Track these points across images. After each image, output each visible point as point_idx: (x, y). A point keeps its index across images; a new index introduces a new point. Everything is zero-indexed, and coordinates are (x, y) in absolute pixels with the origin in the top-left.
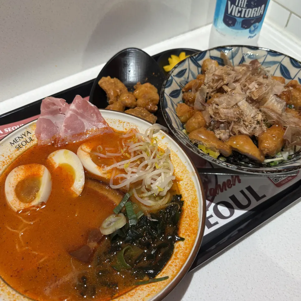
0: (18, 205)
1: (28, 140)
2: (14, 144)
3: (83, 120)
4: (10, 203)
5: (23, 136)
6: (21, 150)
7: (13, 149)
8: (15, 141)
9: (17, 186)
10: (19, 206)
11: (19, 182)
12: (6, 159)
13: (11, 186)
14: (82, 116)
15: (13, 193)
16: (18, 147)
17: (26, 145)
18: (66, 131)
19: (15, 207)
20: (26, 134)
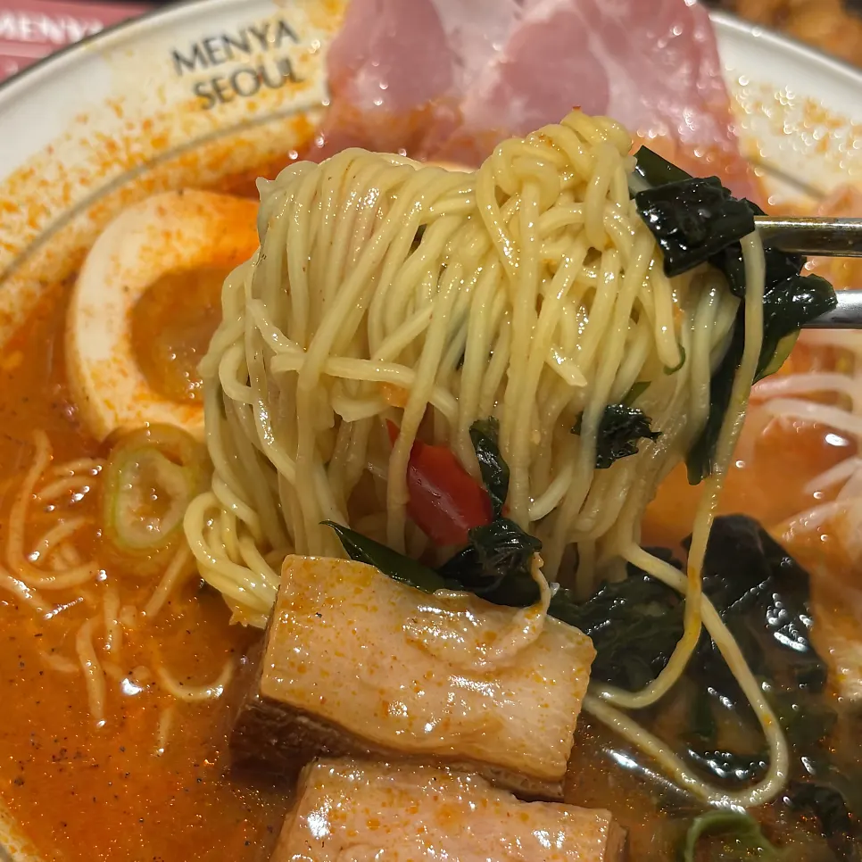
0: (128, 400)
1: (274, 73)
2: (190, 65)
3: (612, 68)
4: (86, 370)
5: (254, 42)
6: (222, 111)
7: (180, 90)
8: (203, 53)
9: (149, 294)
10: (129, 408)
11: (167, 278)
12: (126, 133)
13: (118, 282)
14: (617, 42)
15: (120, 324)
16: (208, 88)
17: (255, 98)
18: (498, 98)
19: (109, 404)
20: (271, 39)
